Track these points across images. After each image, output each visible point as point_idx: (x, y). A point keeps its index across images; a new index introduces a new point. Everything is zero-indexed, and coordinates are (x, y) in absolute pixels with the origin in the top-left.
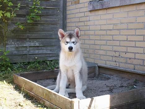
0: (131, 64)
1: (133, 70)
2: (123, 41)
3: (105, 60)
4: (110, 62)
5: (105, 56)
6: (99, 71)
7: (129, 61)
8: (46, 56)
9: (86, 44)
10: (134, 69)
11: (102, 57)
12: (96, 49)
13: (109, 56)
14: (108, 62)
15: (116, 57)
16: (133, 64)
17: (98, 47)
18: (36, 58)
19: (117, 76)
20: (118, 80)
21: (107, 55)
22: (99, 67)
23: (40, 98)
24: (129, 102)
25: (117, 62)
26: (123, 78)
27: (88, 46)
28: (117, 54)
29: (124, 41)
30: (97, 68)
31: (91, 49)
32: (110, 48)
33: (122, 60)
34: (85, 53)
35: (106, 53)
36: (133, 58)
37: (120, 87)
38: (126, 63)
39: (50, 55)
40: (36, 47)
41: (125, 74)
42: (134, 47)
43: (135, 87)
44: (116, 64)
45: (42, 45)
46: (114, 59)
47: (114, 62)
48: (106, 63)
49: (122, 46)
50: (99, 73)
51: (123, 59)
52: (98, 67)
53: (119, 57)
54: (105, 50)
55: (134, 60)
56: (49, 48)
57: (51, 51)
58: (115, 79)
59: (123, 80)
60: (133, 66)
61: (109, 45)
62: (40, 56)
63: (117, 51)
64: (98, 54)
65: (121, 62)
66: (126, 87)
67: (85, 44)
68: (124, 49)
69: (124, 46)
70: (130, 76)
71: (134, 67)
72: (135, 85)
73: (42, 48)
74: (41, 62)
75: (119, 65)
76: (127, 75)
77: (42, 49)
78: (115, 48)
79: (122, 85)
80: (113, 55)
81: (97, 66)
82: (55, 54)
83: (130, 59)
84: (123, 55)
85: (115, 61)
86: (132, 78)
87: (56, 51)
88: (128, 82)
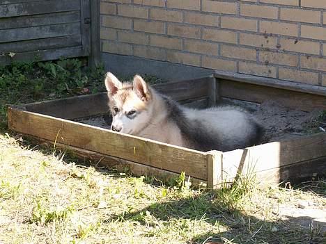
0: (311, 71)
1: (317, 87)
2: (287, 6)
3: (234, 60)
4: (252, 66)
5: (234, 49)
6: (219, 91)
7: (306, 63)
8: (40, 45)
9: (173, 9)
10: (320, 85)
11: (225, 51)
12: (205, 27)
13: (246, 47)
14: (244, 66)
15: (268, 50)
16: (315, 71)
17: (212, 21)
18: (12, 55)
19: (273, 105)
20: (276, 115)
21: (242, 46)
22: (220, 80)
23: (116, 159)
24: (314, 157)
25: (272, 65)
26: (288, 109)
27: (180, 15)
28: (272, 43)
29: (292, 7)
30: (214, 84)
31: (189, 25)
32: (251, 25)
33: (285, 60)
34: (170, 37)
35: (239, 40)
36: (315, 56)
37: (285, 131)
38: (297, 68)
39: (52, 44)
40: (10, 21)
41: (296, 98)
42: (318, 25)
43: (323, 129)
44: (270, 71)
45: (26, 13)
46: (263, 56)
47: (261, 63)
48: (238, 67)
49: (286, 22)
50: (221, 97)
51: (288, 57)
52: (217, 79)
53: (277, 52)
54: (234, 30)
55: (318, 60)
56: (48, 21)
57: (52, 29)
58: (270, 111)
59: (290, 113)
60: (315, 75)
61: (246, 17)
62: (20, 46)
63: (271, 35)
64: (213, 40)
65: (285, 67)
66: (300, 131)
67: (168, 9)
68: (292, 30)
69: (291, 22)
70: (310, 102)
71: (320, 77)
72: (321, 125)
73: (27, 21)
74: (27, 67)
75: (277, 74)
76: (300, 102)
77: (26, 26)
78: (266, 27)
79: (290, 126)
80: (258, 45)
81: (212, 76)
82: (65, 37)
83: (308, 56)
84: (289, 45)
85: (267, 63)
86: (316, 109)
87: (69, 28)
88: (305, 119)
